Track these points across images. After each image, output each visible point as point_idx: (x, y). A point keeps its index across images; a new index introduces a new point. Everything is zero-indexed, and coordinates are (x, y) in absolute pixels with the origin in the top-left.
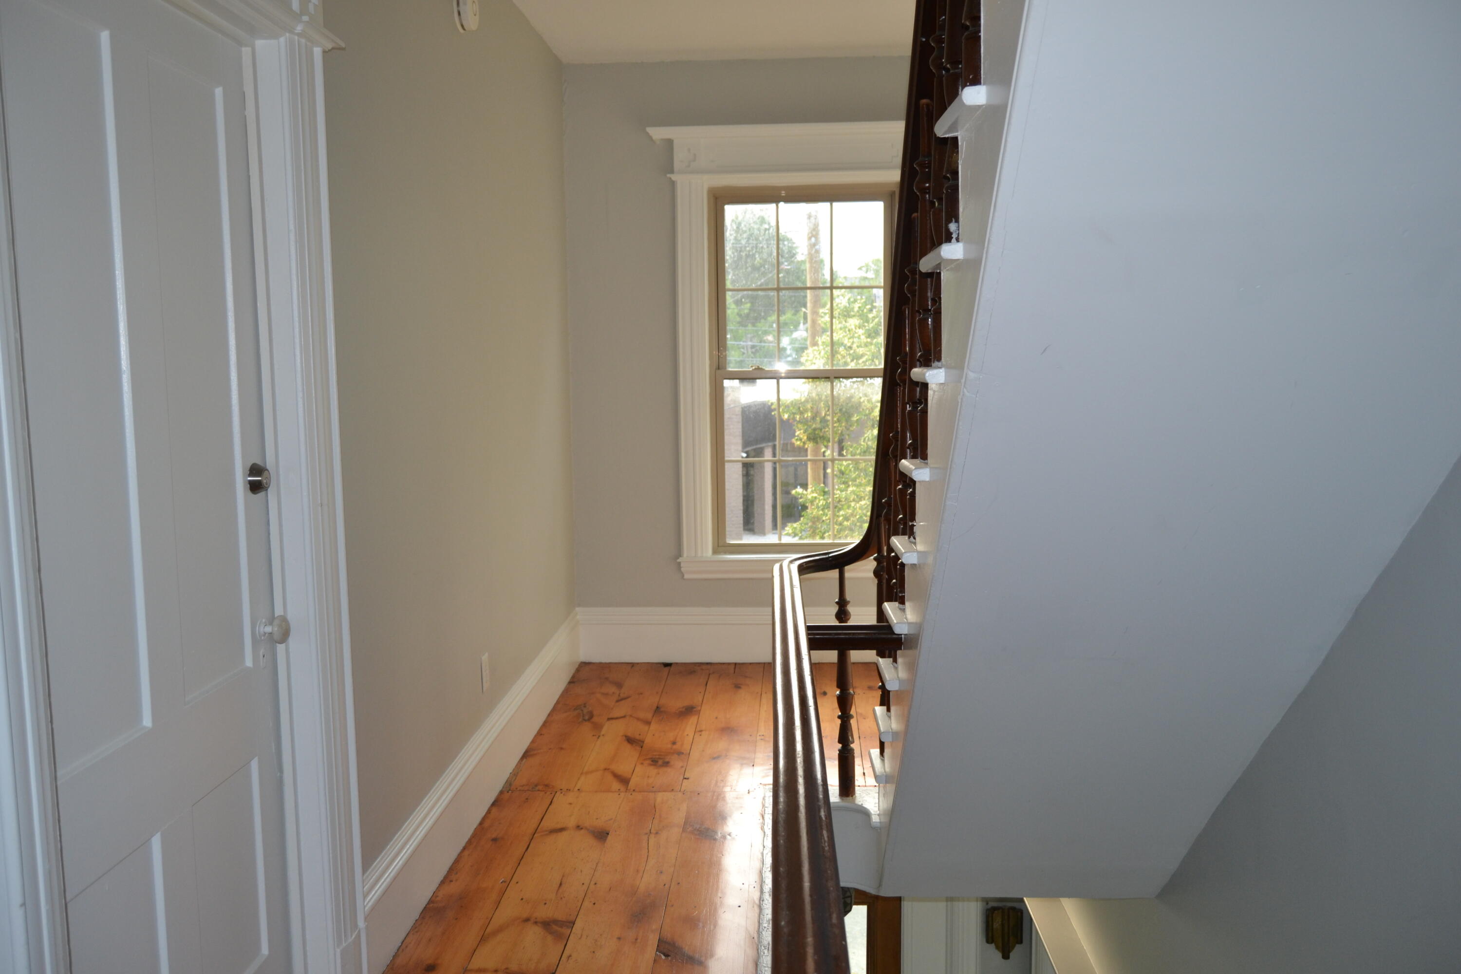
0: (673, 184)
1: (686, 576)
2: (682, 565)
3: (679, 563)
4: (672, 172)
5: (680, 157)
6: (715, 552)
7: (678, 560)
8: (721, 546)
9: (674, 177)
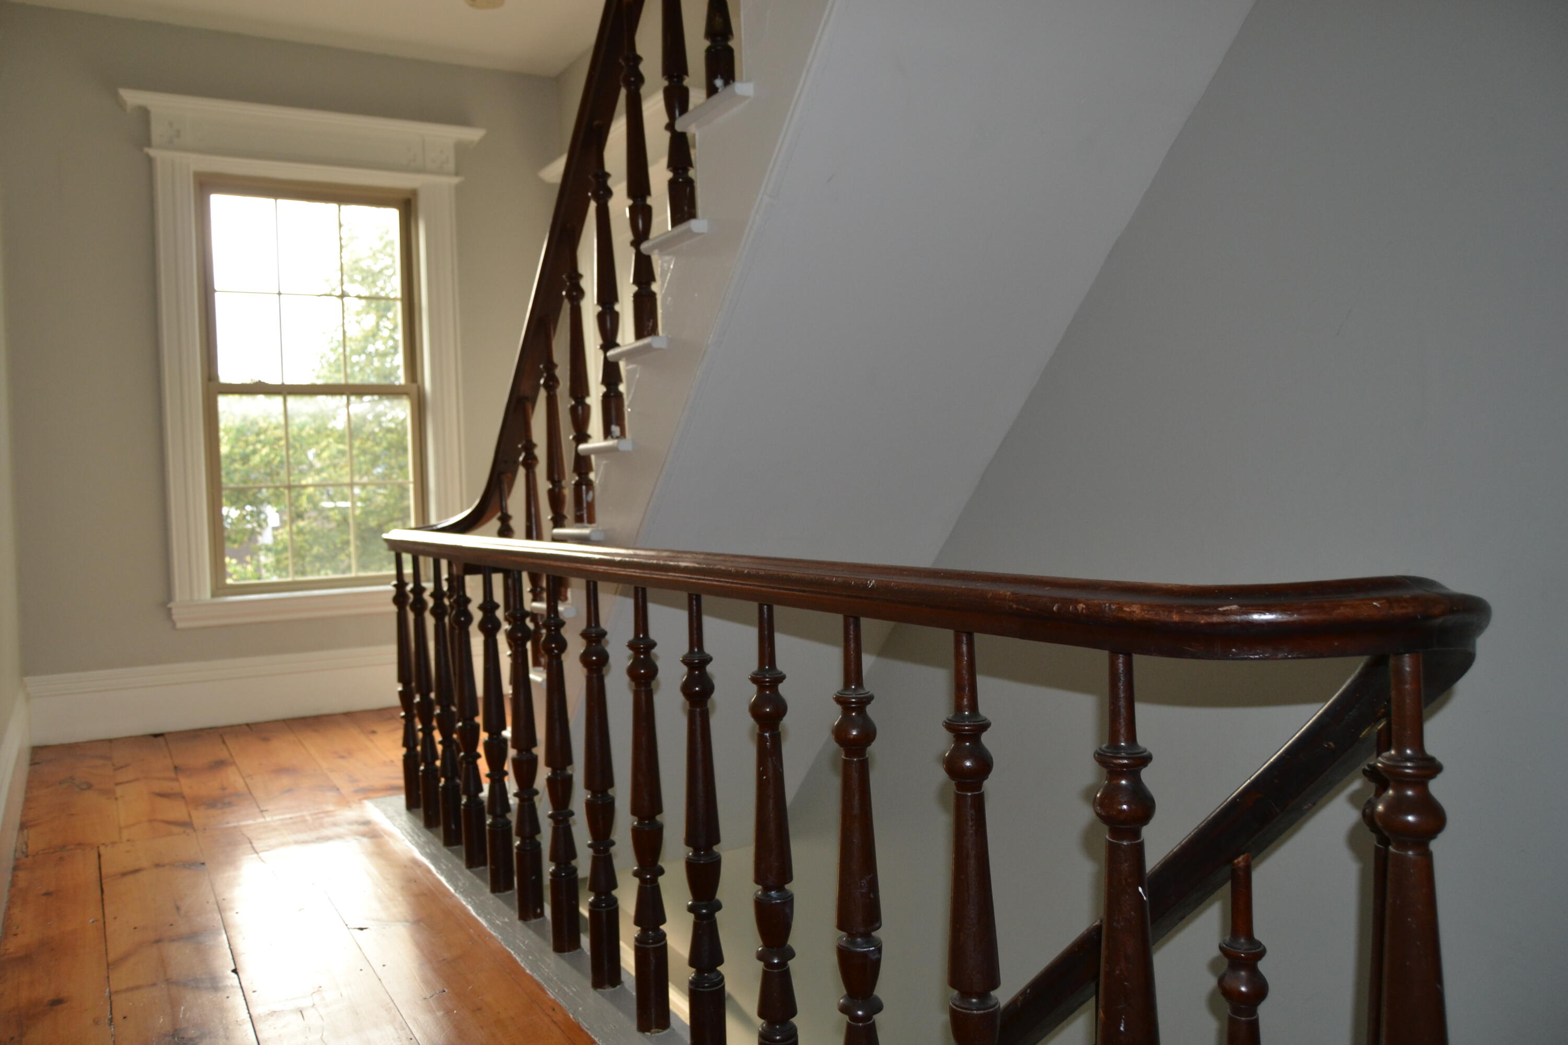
0: (150, 161)
1: (179, 625)
2: (174, 611)
3: (170, 610)
4: (149, 144)
5: (158, 131)
6: (214, 595)
7: (169, 606)
8: (220, 588)
9: (152, 152)
